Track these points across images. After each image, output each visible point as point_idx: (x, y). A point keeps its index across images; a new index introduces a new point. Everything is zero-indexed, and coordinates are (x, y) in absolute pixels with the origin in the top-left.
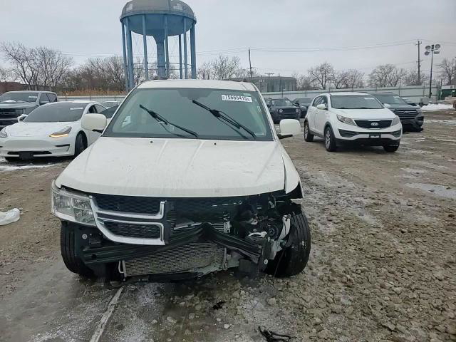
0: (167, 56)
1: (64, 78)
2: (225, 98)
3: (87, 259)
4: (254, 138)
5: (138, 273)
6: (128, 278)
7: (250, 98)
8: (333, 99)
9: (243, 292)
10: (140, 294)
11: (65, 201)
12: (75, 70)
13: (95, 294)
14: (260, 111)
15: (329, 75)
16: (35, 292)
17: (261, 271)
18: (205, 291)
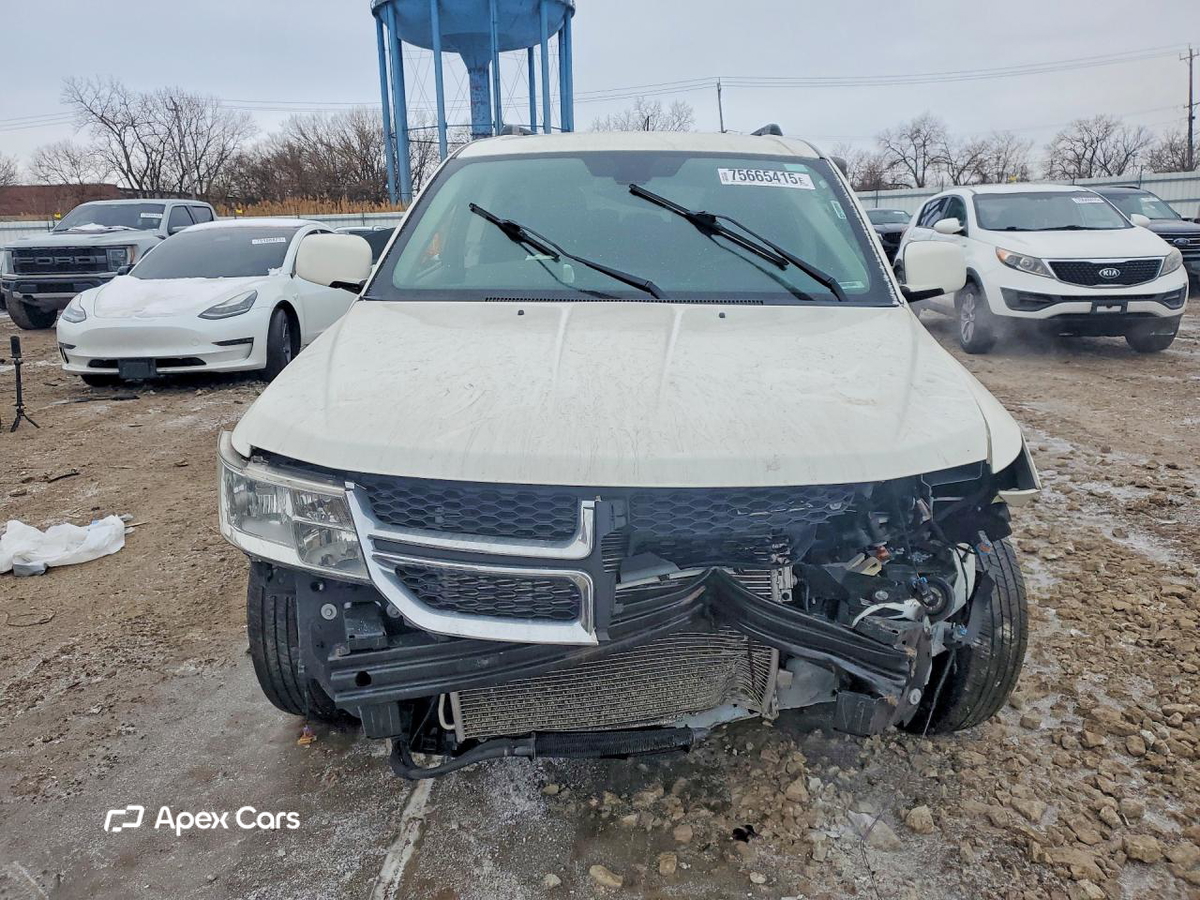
0: (498, 107)
1: (229, 171)
2: (727, 176)
3: (341, 688)
4: (838, 295)
5: (502, 728)
6: (470, 744)
7: (806, 179)
8: (983, 205)
9: (815, 782)
10: (495, 784)
11: (265, 498)
12: (256, 148)
13: (356, 782)
14: (841, 214)
15: (934, 150)
16: (176, 771)
17: (900, 726)
18: (697, 776)
